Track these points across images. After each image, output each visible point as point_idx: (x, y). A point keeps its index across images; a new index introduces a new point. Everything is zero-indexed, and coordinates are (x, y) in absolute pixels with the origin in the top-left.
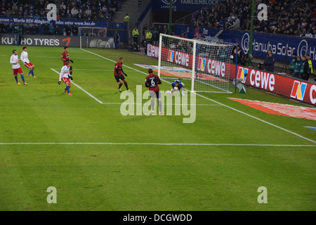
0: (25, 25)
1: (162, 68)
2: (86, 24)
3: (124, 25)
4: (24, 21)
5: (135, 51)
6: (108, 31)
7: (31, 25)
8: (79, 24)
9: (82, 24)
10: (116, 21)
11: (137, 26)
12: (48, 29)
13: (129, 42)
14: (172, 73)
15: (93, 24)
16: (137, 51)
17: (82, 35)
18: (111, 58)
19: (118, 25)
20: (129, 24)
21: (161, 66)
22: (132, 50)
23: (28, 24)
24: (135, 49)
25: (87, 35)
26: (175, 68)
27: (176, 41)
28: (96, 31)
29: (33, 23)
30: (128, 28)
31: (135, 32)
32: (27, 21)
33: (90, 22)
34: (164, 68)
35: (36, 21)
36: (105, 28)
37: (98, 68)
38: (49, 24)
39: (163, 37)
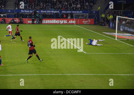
0: (47, 14)
1: (118, 34)
2: (77, 12)
3: (97, 12)
4: (46, 12)
5: (103, 25)
6: (89, 15)
7: (50, 14)
8: (74, 12)
9: (75, 12)
10: (93, 10)
11: (104, 12)
12: (58, 15)
13: (100, 21)
14: (123, 37)
15: (81, 12)
16: (104, 25)
17: (76, 18)
18: (90, 30)
19: (94, 12)
20: (100, 11)
21: (117, 33)
22: (101, 25)
23: (48, 13)
24: (103, 24)
25: (78, 18)
26: (125, 34)
27: (125, 20)
28: (82, 16)
29: (51, 13)
30: (100, 13)
31: (103, 16)
32: (48, 11)
33: (80, 11)
34: (119, 34)
35: (52, 12)
36: (88, 14)
37: (83, 35)
38: (58, 13)
39: (118, 17)
